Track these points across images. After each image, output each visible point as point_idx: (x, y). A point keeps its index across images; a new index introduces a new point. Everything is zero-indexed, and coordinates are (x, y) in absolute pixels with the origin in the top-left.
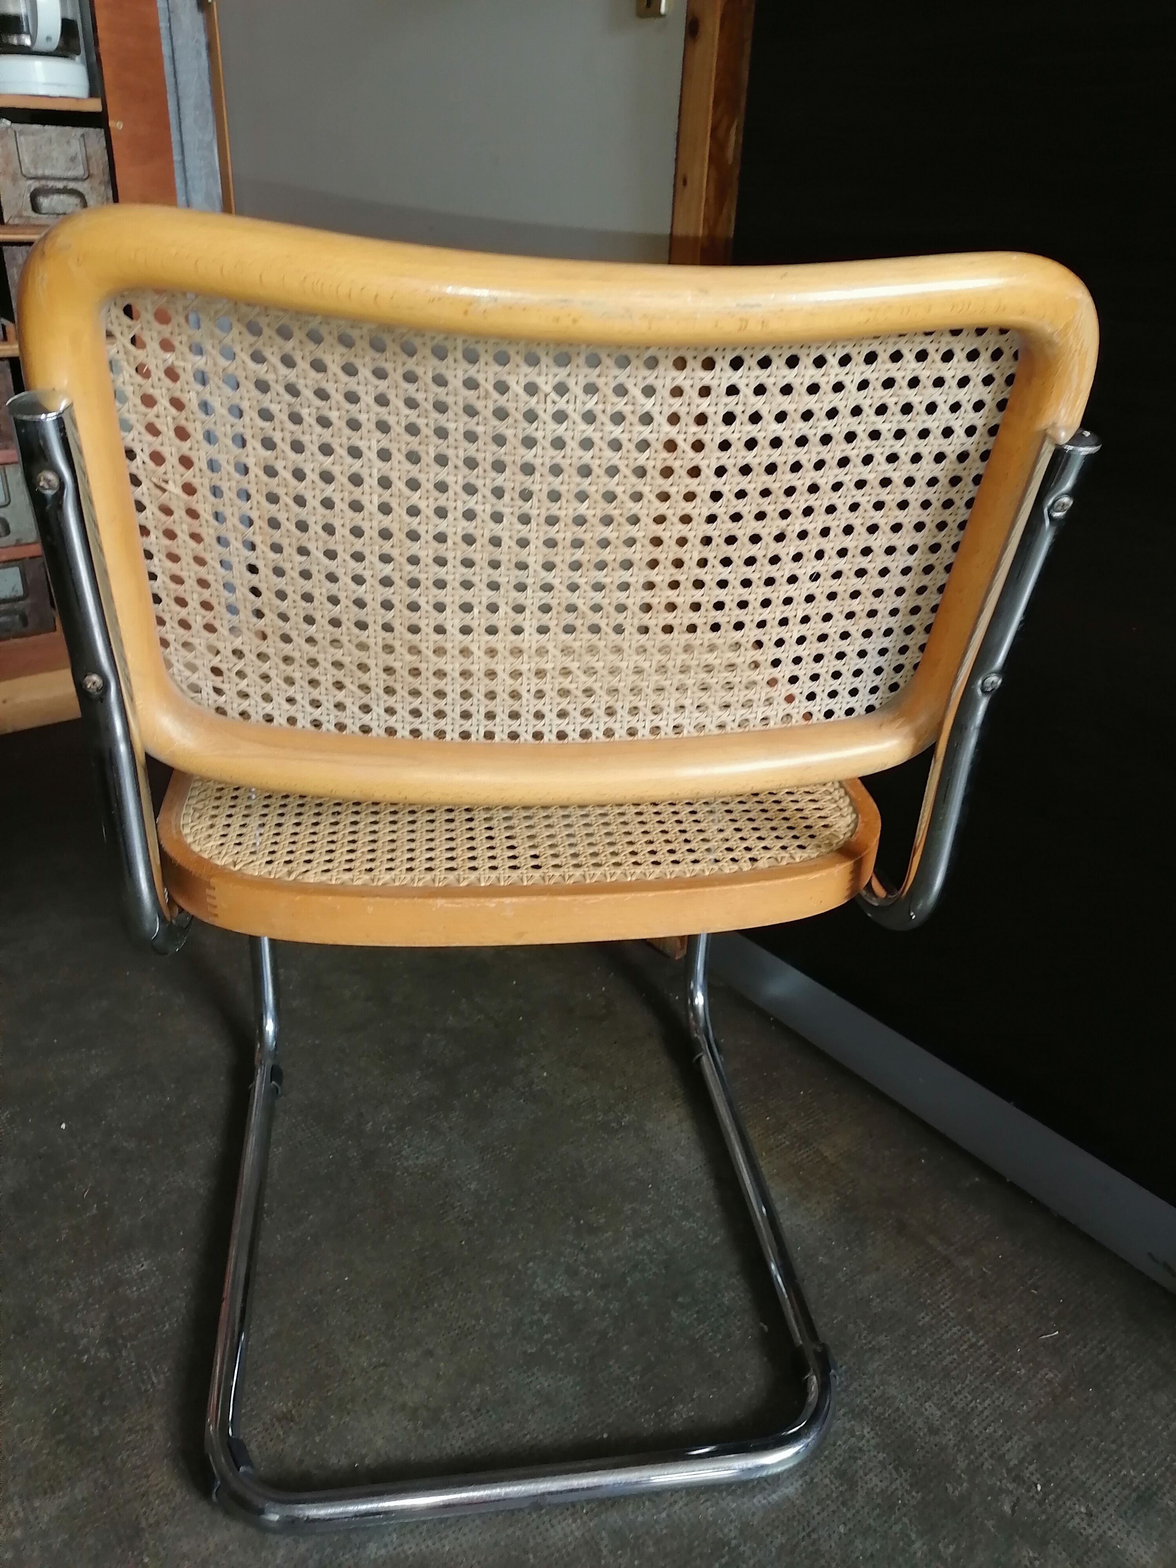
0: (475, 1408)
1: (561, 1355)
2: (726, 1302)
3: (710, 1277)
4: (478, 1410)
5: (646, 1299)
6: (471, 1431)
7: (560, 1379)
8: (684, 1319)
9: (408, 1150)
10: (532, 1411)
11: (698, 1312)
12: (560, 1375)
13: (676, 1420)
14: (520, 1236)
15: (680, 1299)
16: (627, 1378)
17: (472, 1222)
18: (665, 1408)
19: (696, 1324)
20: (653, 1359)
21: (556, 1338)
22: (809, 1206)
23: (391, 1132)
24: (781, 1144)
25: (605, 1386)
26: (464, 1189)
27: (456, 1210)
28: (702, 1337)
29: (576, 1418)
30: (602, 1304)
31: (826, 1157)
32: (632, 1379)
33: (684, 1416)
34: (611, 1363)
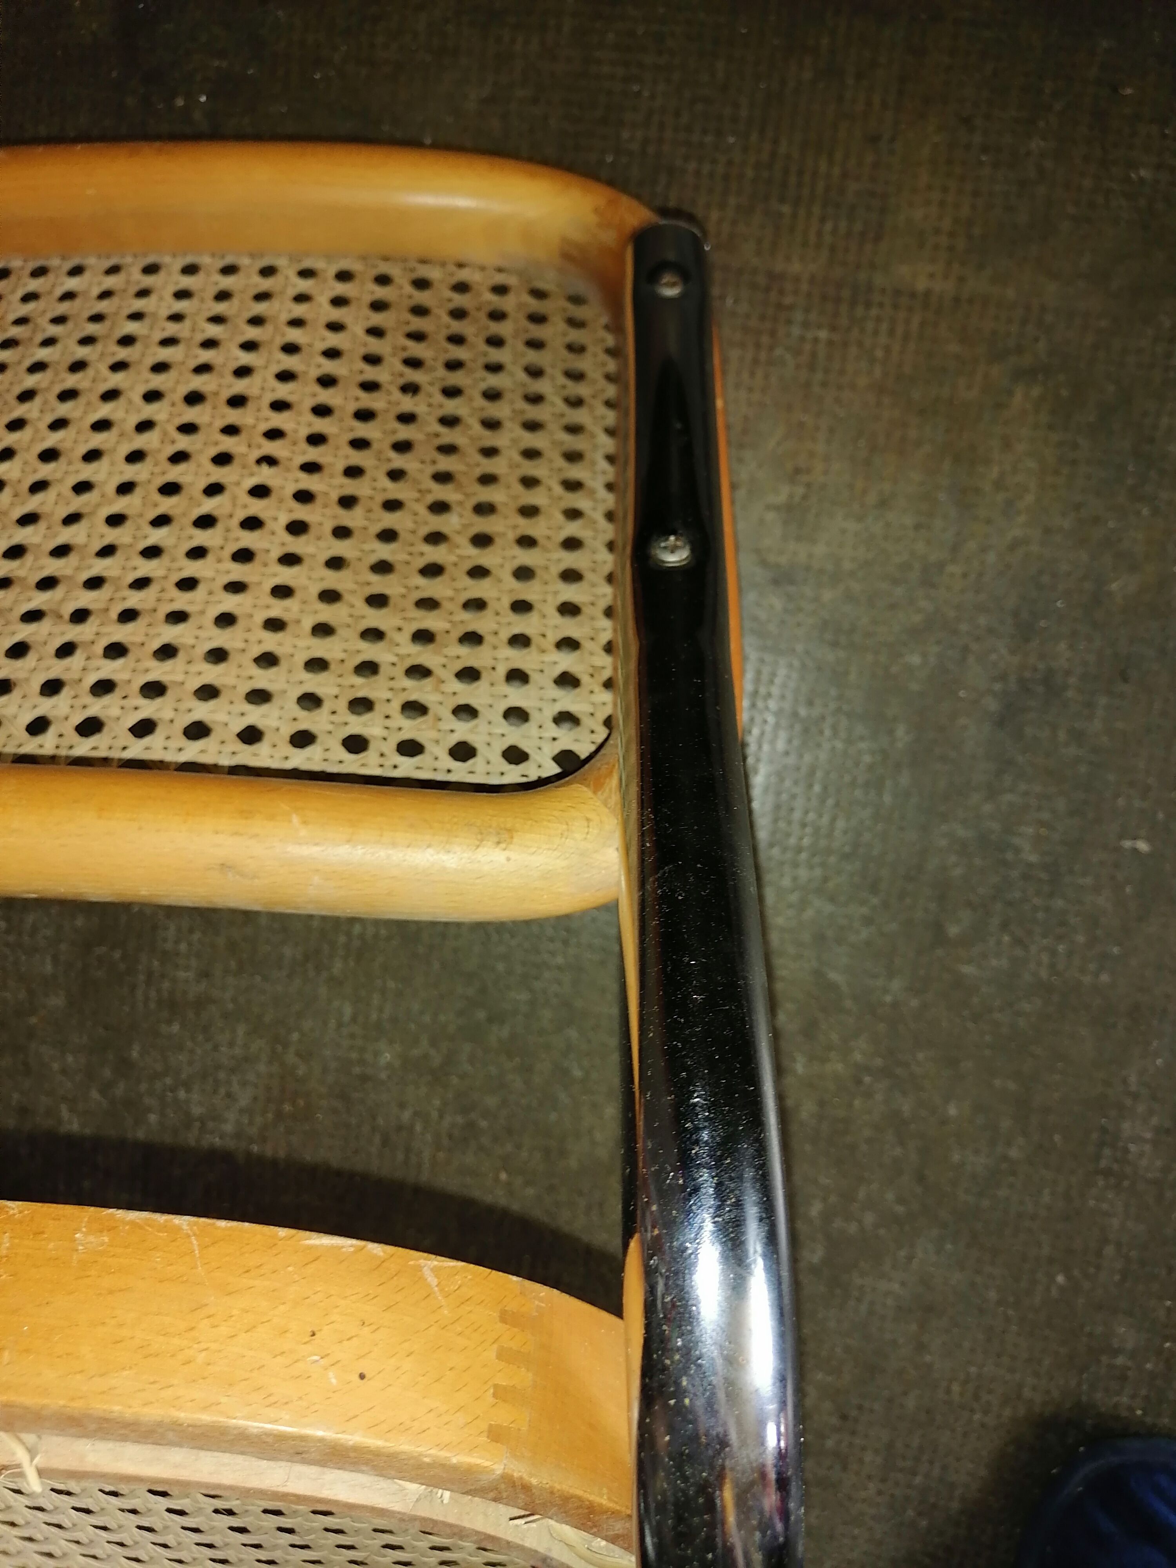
0: (834, 1421)
1: (869, 1218)
2: (1033, 858)
3: (961, 832)
4: (844, 1417)
5: (896, 985)
6: (868, 1457)
7: (910, 1258)
8: (994, 962)
9: (195, 1096)
10: (921, 1347)
11: (1004, 926)
12: (903, 1253)
13: (1141, 1155)
14: (577, 1073)
15: (953, 930)
16: (1005, 1158)
17: (471, 1126)
18: (1107, 1152)
19: (1019, 952)
20: (1012, 1086)
21: (833, 1199)
22: (994, 472)
23: (120, 1090)
24: (814, 355)
25: (986, 1203)
26: (383, 1076)
27: (418, 1128)
28: (1052, 966)
29: (993, 1295)
30: (839, 1067)
31: (928, 293)
32: (1014, 1153)
33: (1148, 1135)
34: (956, 1157)
